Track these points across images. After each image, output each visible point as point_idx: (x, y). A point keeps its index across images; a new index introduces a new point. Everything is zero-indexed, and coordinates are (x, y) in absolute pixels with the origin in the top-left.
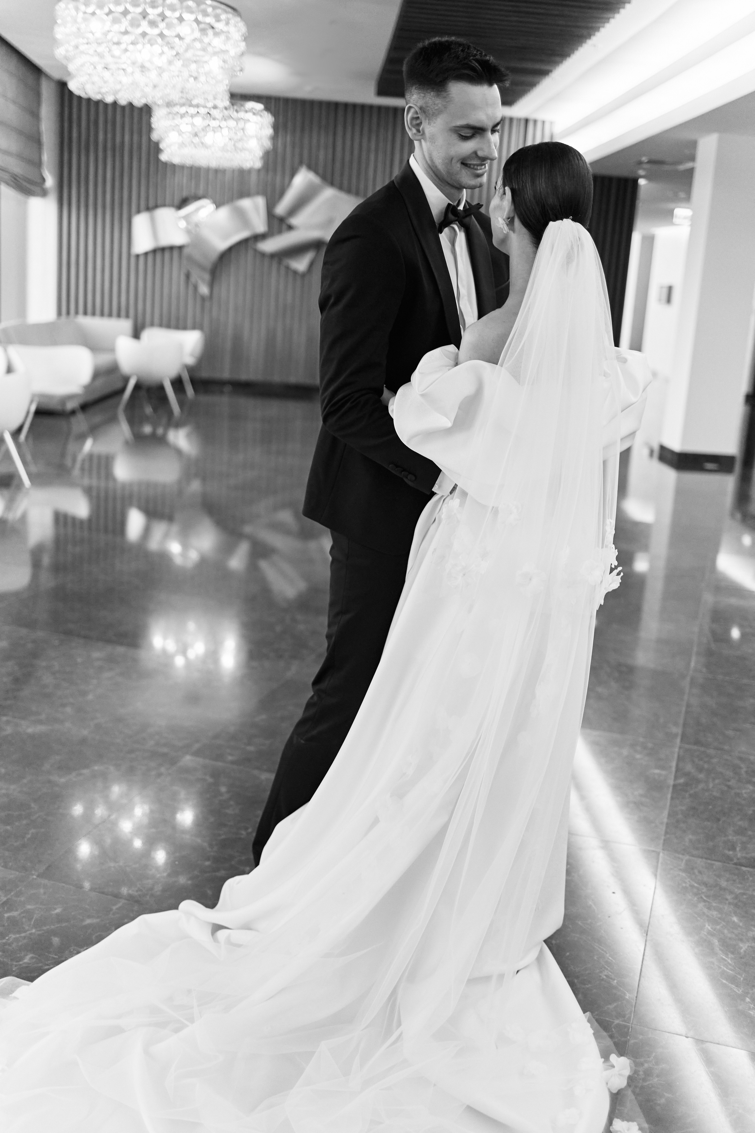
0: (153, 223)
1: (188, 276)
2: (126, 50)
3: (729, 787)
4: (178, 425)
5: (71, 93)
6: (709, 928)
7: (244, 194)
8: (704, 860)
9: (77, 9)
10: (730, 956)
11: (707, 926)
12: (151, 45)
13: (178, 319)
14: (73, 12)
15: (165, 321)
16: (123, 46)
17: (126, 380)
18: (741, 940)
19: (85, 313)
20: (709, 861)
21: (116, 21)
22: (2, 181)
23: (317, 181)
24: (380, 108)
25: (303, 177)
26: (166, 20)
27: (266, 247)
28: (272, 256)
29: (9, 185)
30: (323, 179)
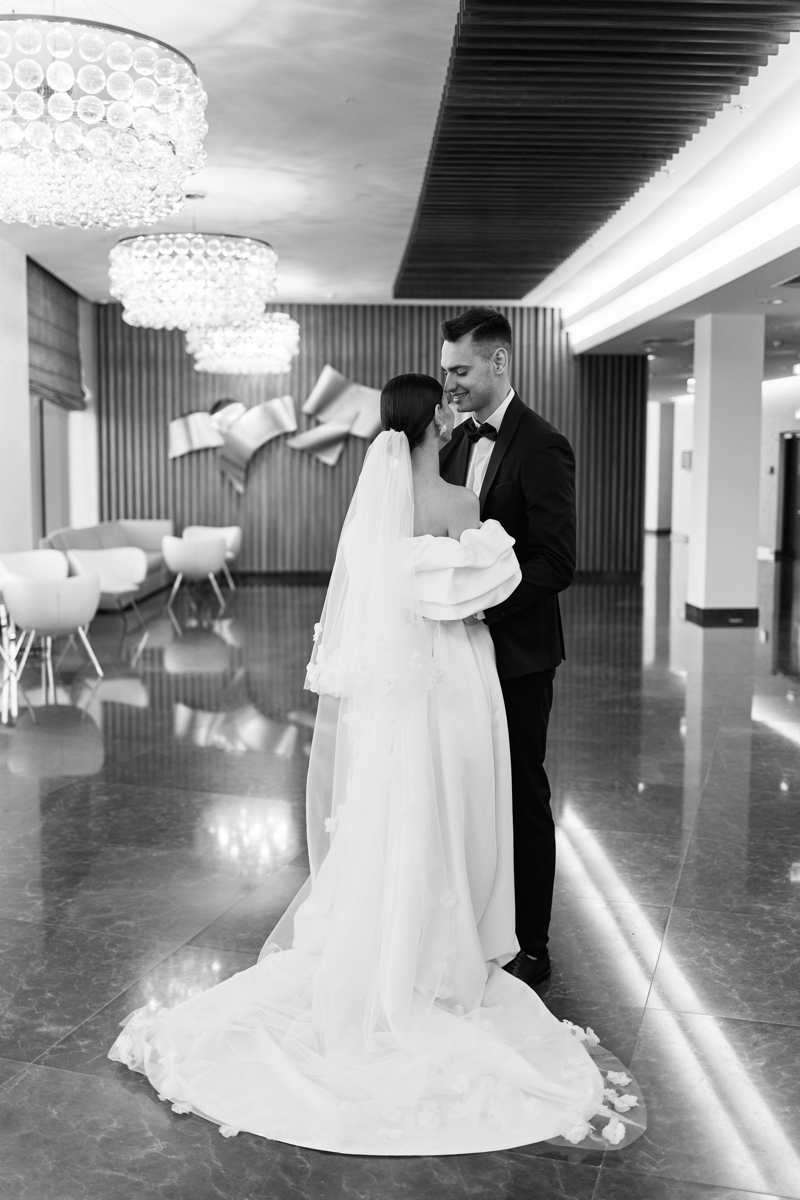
0: (187, 427)
1: (223, 474)
2: (173, 287)
3: (731, 864)
4: (224, 617)
6: (707, 951)
7: (271, 395)
8: (706, 911)
9: (130, 254)
10: (722, 966)
11: (705, 950)
12: (196, 280)
13: (215, 517)
14: (126, 255)
15: (202, 520)
16: (172, 283)
17: (172, 577)
18: (732, 957)
19: (126, 517)
20: (711, 912)
21: (164, 262)
22: (46, 398)
23: (342, 378)
24: (396, 307)
25: (328, 374)
26: (209, 259)
27: (296, 443)
28: (302, 451)
29: (52, 401)
30: (348, 376)
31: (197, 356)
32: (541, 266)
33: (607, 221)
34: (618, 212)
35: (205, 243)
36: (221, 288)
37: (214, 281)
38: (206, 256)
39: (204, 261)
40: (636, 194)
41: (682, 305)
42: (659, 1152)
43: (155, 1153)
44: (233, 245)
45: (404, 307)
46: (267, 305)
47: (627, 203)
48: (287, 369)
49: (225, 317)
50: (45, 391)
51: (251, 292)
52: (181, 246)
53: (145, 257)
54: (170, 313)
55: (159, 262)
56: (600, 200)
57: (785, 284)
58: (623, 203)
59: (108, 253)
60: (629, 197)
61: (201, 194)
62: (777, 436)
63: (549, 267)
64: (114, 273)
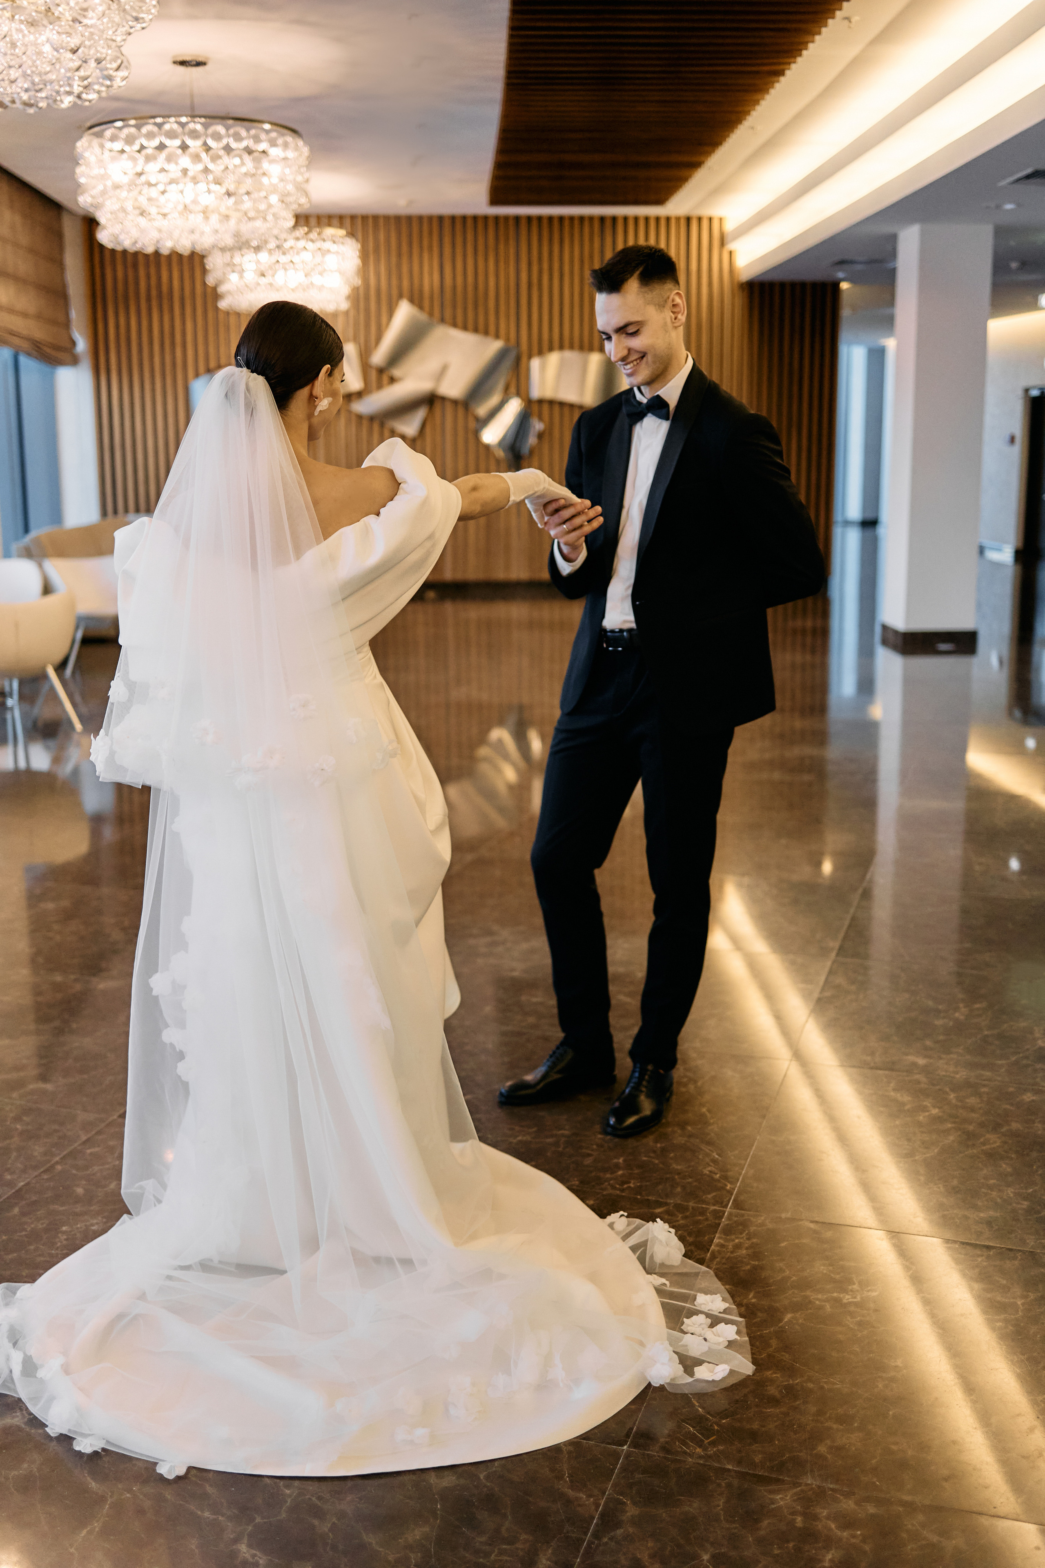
2: (163, 192)
5: (101, 247)
9: (102, 146)
12: (195, 183)
14: (97, 150)
16: (161, 187)
21: (148, 159)
22: (22, 351)
23: (423, 317)
24: (497, 218)
25: (404, 312)
26: (211, 152)
27: (363, 407)
28: (372, 418)
29: (29, 354)
30: (431, 314)
31: (222, 289)
32: (685, 158)
33: (768, 93)
34: (782, 79)
35: (204, 130)
36: (229, 194)
37: (220, 184)
38: (208, 149)
39: (203, 155)
40: (804, 52)
41: (878, 211)
42: (711, 1426)
43: (16, 1425)
44: (243, 133)
45: (506, 218)
46: (297, 217)
47: (793, 66)
48: (344, 305)
49: (237, 235)
50: (16, 341)
51: (274, 199)
52: (171, 135)
53: (123, 151)
54: (160, 231)
55: (141, 159)
56: (759, 61)
57: (1018, 180)
58: (787, 67)
59: (74, 147)
60: (795, 57)
61: (200, 59)
62: (1020, 393)
63: (694, 159)
64: (83, 174)
